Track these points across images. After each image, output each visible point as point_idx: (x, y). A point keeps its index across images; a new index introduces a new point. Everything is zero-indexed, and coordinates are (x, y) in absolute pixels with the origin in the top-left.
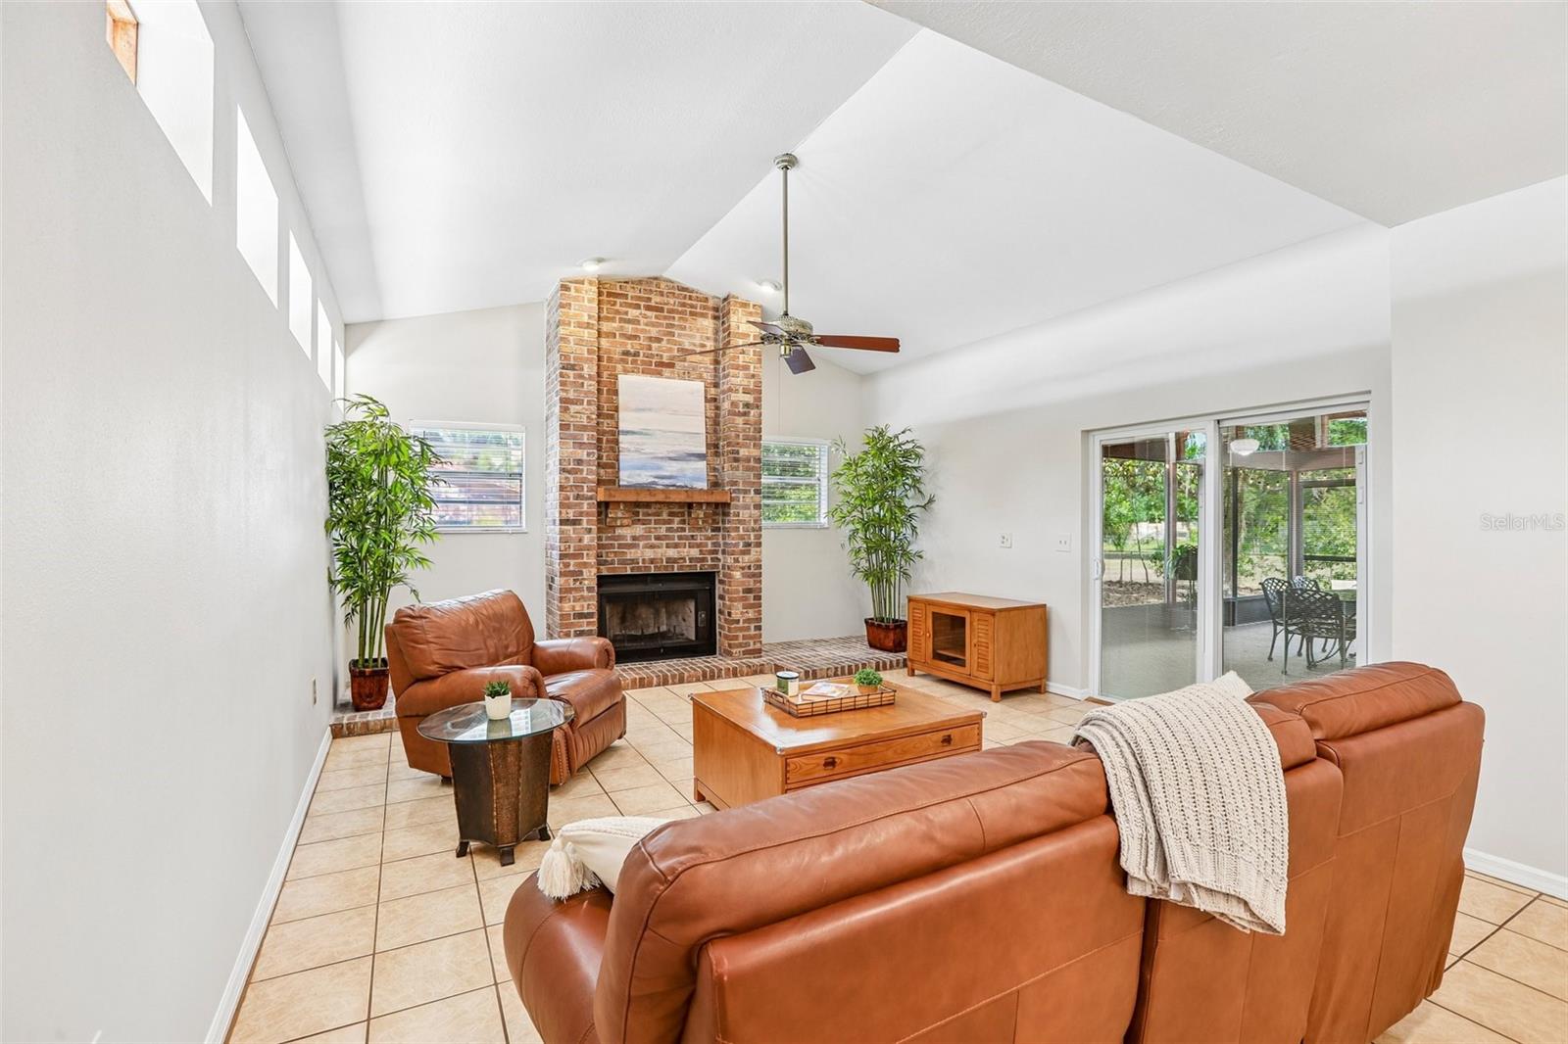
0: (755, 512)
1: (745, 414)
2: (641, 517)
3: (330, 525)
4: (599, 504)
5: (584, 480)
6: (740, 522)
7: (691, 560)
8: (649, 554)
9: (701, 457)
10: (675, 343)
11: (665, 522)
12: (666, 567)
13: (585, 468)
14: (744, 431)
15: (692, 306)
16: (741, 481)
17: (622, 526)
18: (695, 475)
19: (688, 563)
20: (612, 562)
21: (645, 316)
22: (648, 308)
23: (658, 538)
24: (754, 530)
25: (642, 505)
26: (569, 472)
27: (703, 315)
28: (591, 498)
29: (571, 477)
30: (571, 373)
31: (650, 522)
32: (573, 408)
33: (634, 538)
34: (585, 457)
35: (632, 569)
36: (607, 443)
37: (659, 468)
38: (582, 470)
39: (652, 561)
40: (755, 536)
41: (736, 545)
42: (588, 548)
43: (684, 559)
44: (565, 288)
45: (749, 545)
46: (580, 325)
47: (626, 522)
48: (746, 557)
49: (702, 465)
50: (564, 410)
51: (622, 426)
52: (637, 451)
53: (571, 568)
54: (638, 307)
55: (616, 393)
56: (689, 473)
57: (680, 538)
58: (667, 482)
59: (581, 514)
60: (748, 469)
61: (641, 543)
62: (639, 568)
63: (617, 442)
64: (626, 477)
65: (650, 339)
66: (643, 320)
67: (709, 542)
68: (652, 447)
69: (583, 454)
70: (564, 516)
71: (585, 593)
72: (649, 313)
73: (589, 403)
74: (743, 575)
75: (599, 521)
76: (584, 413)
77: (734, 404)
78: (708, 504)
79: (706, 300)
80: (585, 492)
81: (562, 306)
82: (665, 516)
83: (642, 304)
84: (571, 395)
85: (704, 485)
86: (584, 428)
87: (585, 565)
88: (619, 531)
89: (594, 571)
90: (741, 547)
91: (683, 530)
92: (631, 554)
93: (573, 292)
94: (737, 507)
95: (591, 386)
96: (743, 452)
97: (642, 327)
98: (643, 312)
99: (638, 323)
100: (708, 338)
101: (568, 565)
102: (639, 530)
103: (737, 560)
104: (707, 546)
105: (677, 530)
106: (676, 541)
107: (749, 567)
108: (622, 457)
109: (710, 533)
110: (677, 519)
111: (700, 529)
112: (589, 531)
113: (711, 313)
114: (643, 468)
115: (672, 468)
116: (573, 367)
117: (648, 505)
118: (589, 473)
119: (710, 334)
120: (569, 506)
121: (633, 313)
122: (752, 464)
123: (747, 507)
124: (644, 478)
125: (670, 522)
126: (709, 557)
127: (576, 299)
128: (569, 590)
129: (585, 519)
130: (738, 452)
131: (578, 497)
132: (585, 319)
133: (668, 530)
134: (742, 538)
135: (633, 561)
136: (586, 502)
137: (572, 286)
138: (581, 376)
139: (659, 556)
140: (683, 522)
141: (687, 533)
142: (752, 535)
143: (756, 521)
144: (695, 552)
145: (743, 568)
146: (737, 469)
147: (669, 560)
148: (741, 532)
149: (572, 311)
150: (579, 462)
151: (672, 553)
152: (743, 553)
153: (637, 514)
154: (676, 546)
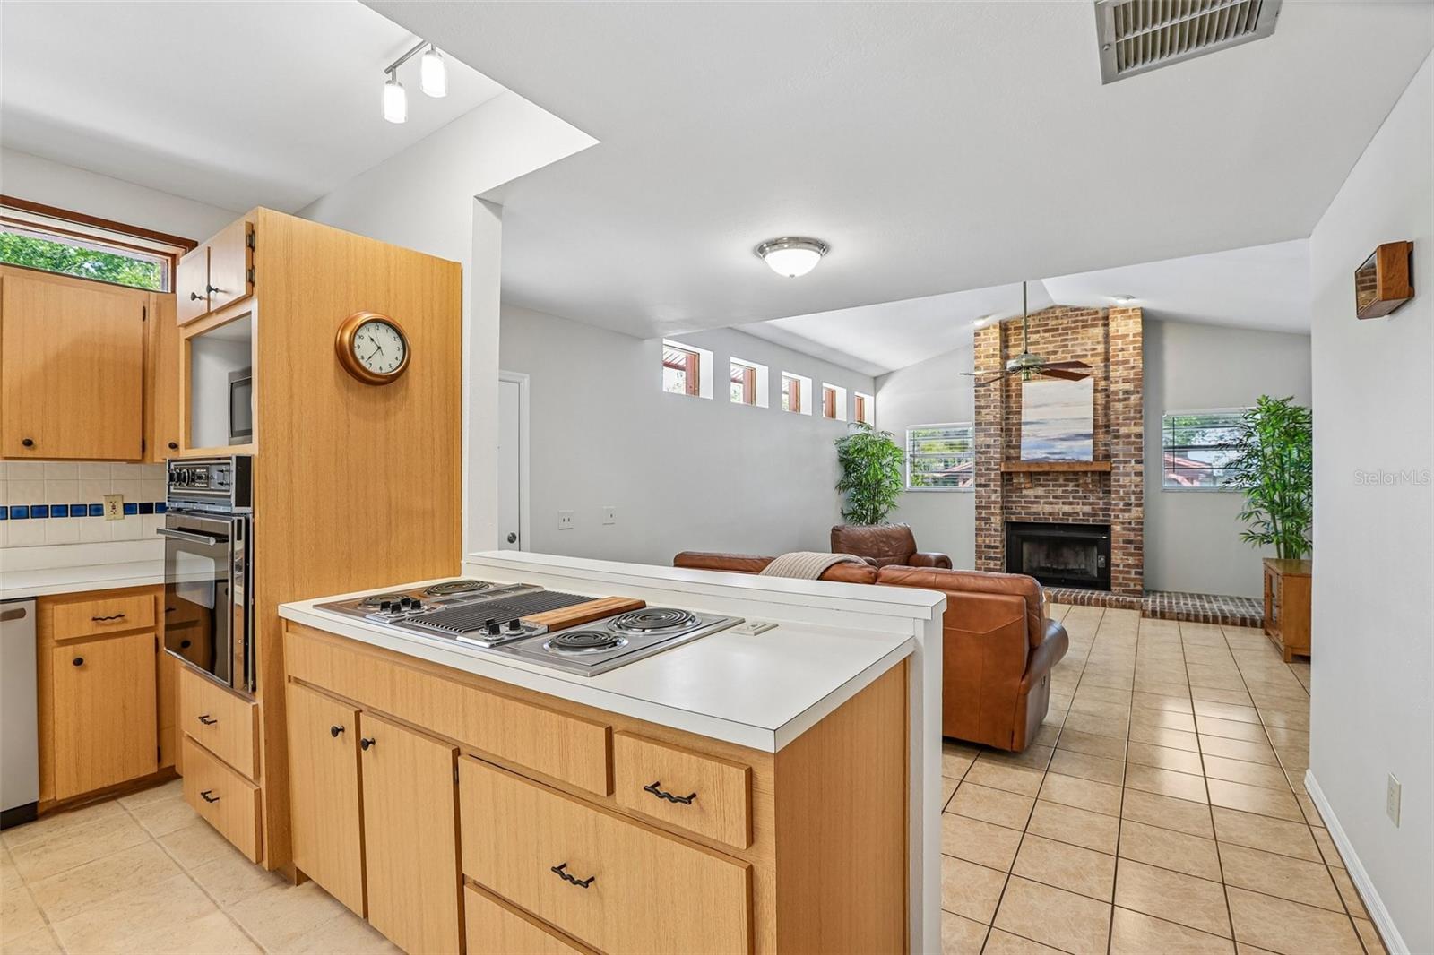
0: (1138, 479)
1: (1125, 400)
2: (1041, 482)
4: (1002, 473)
5: (992, 458)
6: (1120, 486)
7: (1084, 515)
8: (1048, 509)
9: (1086, 436)
10: (1068, 352)
11: (1061, 486)
12: (1062, 519)
13: (992, 450)
14: (1124, 413)
15: (1083, 321)
16: (1121, 454)
17: (1025, 488)
18: (1083, 451)
19: (1081, 517)
20: (1020, 513)
21: (1043, 338)
22: (1045, 331)
23: (1055, 497)
24: (1134, 493)
25: (1040, 474)
26: (981, 453)
27: (1093, 326)
28: (996, 470)
29: (983, 456)
30: (982, 389)
31: (1049, 485)
32: (984, 412)
33: (1036, 497)
34: (992, 443)
35: (1034, 519)
36: (1010, 429)
37: (1053, 447)
38: (990, 452)
39: (1050, 514)
40: (1136, 499)
41: (1117, 505)
42: (995, 502)
43: (1078, 514)
44: (977, 334)
45: (1130, 505)
46: (987, 357)
47: (1028, 485)
48: (1127, 515)
49: (1089, 442)
50: (978, 413)
51: (1023, 420)
52: (1034, 436)
53: (983, 515)
54: (1038, 332)
55: (1020, 396)
56: (1076, 450)
57: (1074, 497)
58: (1057, 457)
59: (990, 480)
60: (1129, 443)
61: (1042, 501)
62: (1040, 519)
63: (1020, 430)
64: (1024, 455)
65: (1048, 353)
66: (1042, 341)
67: (1101, 502)
68: (1045, 432)
69: (990, 441)
70: (979, 482)
71: (993, 533)
72: (1046, 335)
73: (995, 407)
74: (1124, 529)
75: (1002, 486)
76: (994, 413)
77: (1116, 393)
78: (1093, 473)
79: (1097, 312)
80: (993, 466)
81: (976, 347)
82: (1061, 481)
83: (1041, 329)
84: (983, 403)
85: (1090, 458)
86: (991, 424)
87: (993, 514)
88: (1024, 492)
89: (999, 518)
90: (1121, 506)
91: (1077, 492)
92: (1034, 508)
93: (982, 336)
94: (1117, 474)
95: (996, 396)
96: (1123, 430)
97: (1041, 346)
98: (1042, 334)
99: (1038, 343)
100: (1098, 343)
101: (980, 513)
102: (1040, 491)
103: (1117, 517)
104: (1098, 504)
105: (1071, 492)
106: (1071, 500)
107: (1130, 523)
108: (1022, 441)
109: (1101, 495)
110: (1071, 484)
111: (1091, 491)
112: (995, 491)
113: (1101, 322)
114: (1039, 447)
115: (1061, 446)
116: (983, 385)
117: (1047, 473)
118: (996, 453)
119: (1101, 339)
120: (982, 475)
121: (1033, 338)
122: (1133, 439)
123: (1128, 474)
124: (1039, 454)
125: (1065, 486)
126: (1101, 513)
127: (985, 340)
128: (982, 530)
129: (992, 484)
130: (1118, 431)
131: (987, 469)
132: (992, 352)
133: (1064, 491)
134: (1122, 499)
135: (1035, 513)
136: (993, 473)
137: (982, 332)
138: (989, 390)
139: (1057, 511)
140: (1078, 486)
141: (1080, 494)
142: (1133, 497)
143: (1136, 486)
144: (1087, 509)
145: (1123, 523)
146: (1117, 444)
147: (1064, 514)
148: (1122, 494)
149: (983, 348)
150: (988, 446)
151: (1067, 509)
152: (1123, 511)
153: (1039, 480)
154: (1071, 504)
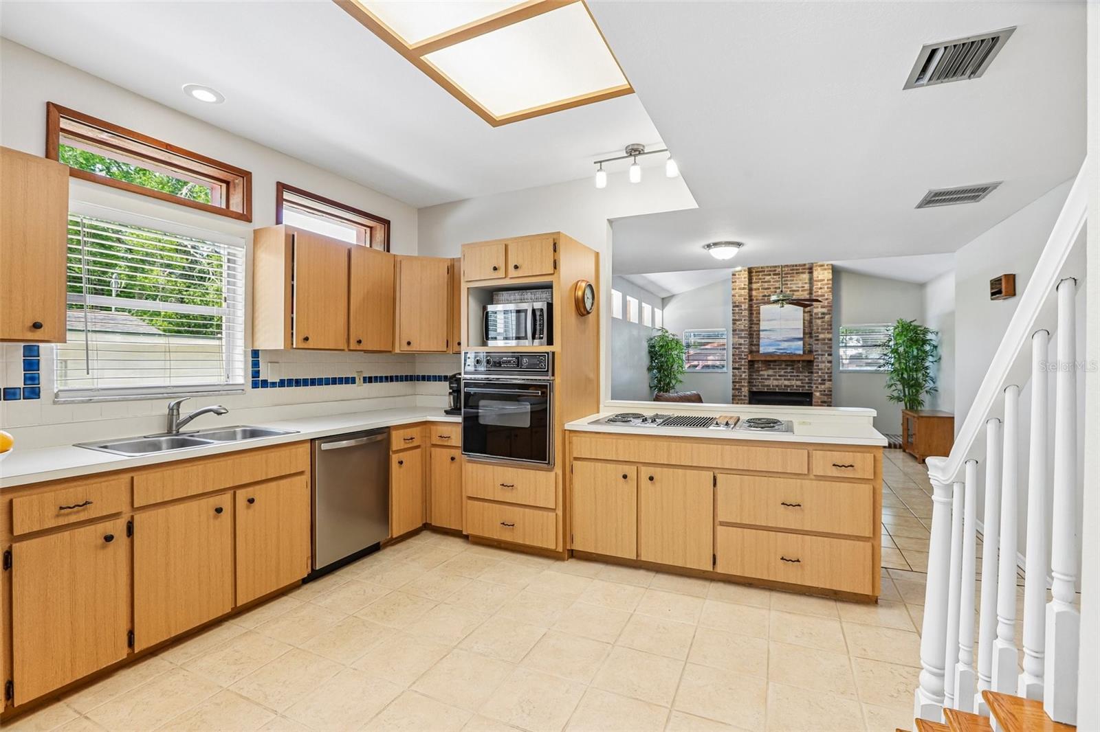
0: (829, 365)
1: (822, 318)
2: (772, 366)
3: (650, 369)
4: (749, 361)
5: (743, 352)
6: (819, 369)
7: (797, 386)
8: (776, 383)
9: (799, 339)
10: (788, 288)
11: (783, 369)
12: (784, 389)
13: (743, 347)
14: (822, 326)
15: (797, 270)
16: (820, 350)
17: (762, 370)
18: (797, 347)
19: (795, 388)
20: (758, 386)
21: (773, 279)
22: (774, 275)
23: (779, 376)
24: (827, 373)
25: (771, 362)
26: (736, 348)
27: (802, 273)
28: (745, 359)
29: (737, 351)
30: (737, 309)
31: (776, 369)
32: (738, 323)
33: (768, 376)
34: (743, 342)
35: (767, 389)
36: (753, 333)
37: (779, 345)
38: (741, 348)
39: (777, 386)
40: (828, 377)
41: (817, 380)
42: (744, 379)
43: (793, 386)
44: (734, 275)
45: (825, 380)
46: (740, 289)
47: (763, 369)
48: (823, 386)
49: (801, 343)
50: (734, 324)
51: (761, 328)
52: (768, 338)
53: (737, 387)
54: (770, 275)
55: (759, 313)
56: (793, 347)
57: (791, 376)
58: (782, 351)
59: (741, 365)
60: (824, 344)
61: (772, 378)
62: (771, 389)
63: (759, 334)
64: (762, 350)
65: (776, 288)
66: (772, 280)
67: (807, 379)
68: (774, 336)
69: (742, 341)
70: (734, 366)
71: (743, 398)
72: (775, 277)
73: (745, 320)
74: (821, 395)
75: (749, 369)
76: (743, 324)
77: (816, 314)
78: (803, 361)
79: (805, 265)
80: (743, 357)
81: (733, 282)
82: (783, 366)
83: (772, 273)
84: (737, 318)
85: (801, 352)
86: (742, 330)
87: (743, 386)
88: (761, 373)
89: (747, 388)
90: (820, 381)
91: (793, 372)
92: (767, 383)
93: (737, 276)
94: (817, 362)
95: (746, 313)
96: (821, 336)
97: (772, 283)
98: (772, 276)
99: (770, 282)
100: (806, 283)
101: (735, 386)
102: (771, 372)
103: (817, 387)
104: (805, 380)
105: (789, 373)
106: (789, 377)
107: (825, 391)
108: (761, 341)
109: (807, 374)
110: (789, 368)
111: (801, 372)
112: (745, 372)
113: (807, 271)
114: (771, 345)
115: (785, 345)
116: (737, 306)
117: (775, 361)
118: (745, 349)
119: (807, 281)
120: (736, 362)
121: (767, 278)
122: (826, 341)
123: (824, 362)
124: (771, 350)
125: (786, 369)
126: (807, 385)
127: (739, 278)
128: (736, 396)
129: (743, 367)
130: (818, 336)
131: (740, 359)
132: (743, 286)
133: (785, 372)
134: (820, 376)
135: (767, 386)
136: (743, 361)
137: (737, 274)
138: (741, 310)
139: (780, 384)
140: (793, 369)
141: (795, 374)
142: (826, 376)
143: (828, 369)
144: (799, 383)
145: (821, 391)
146: (817, 344)
147: (785, 386)
148: (820, 374)
149: (737, 284)
150: (740, 344)
151: (787, 383)
152: (820, 384)
153: (770, 365)
154: (789, 380)
